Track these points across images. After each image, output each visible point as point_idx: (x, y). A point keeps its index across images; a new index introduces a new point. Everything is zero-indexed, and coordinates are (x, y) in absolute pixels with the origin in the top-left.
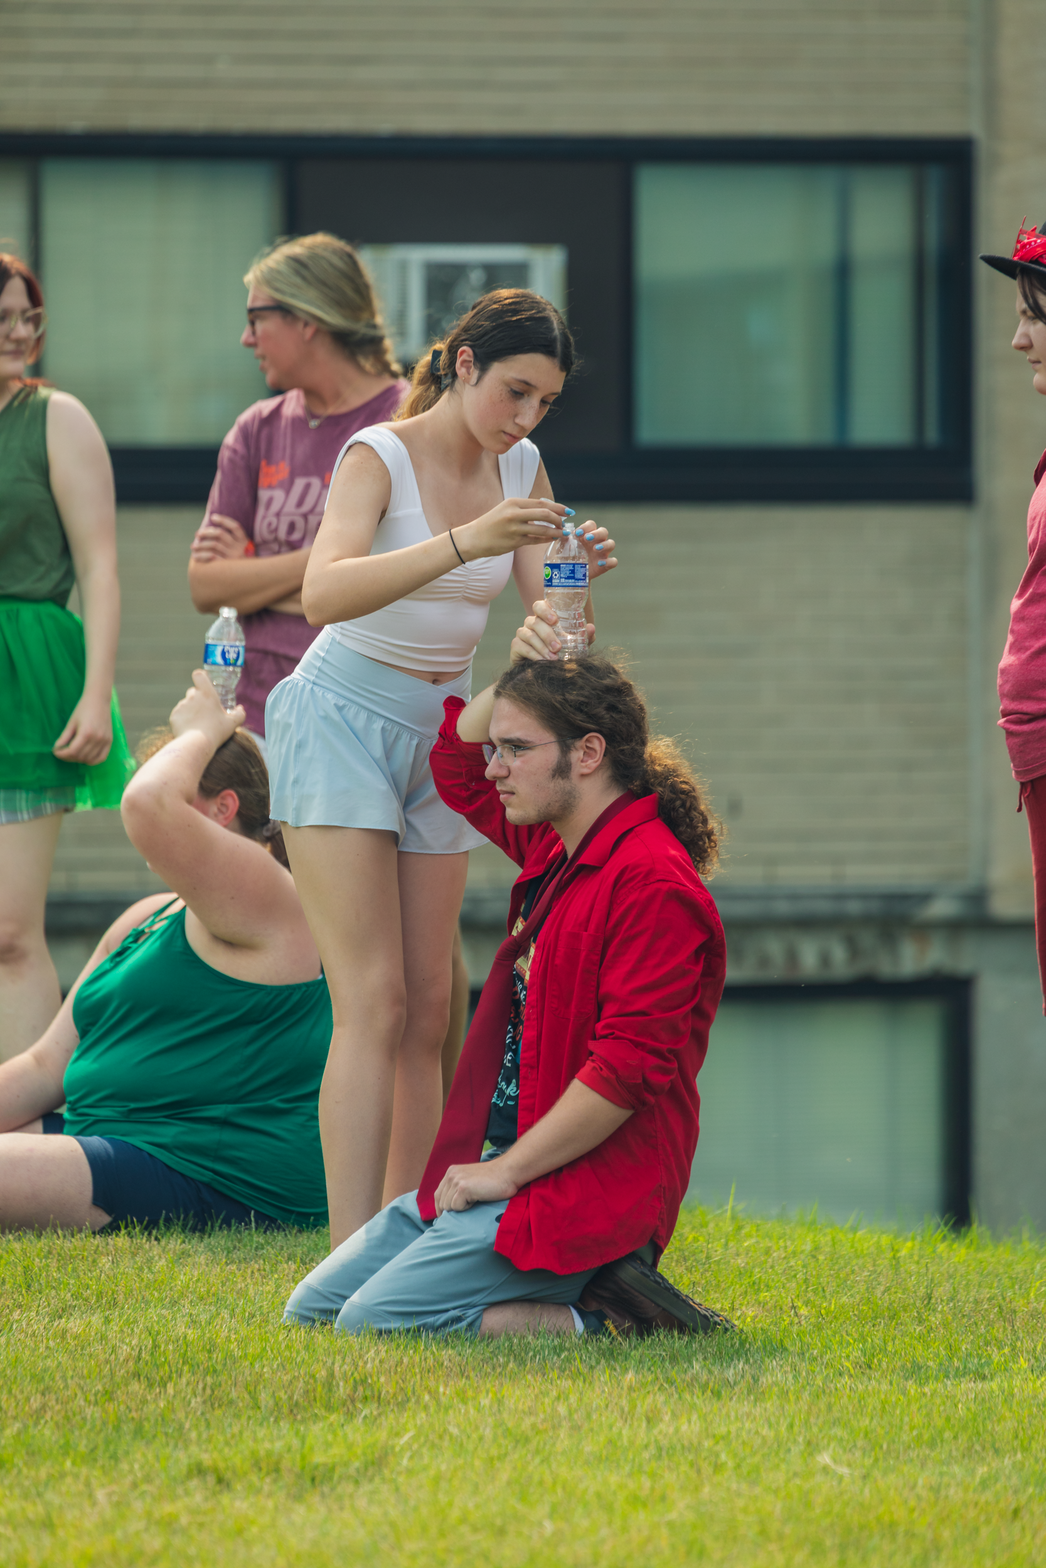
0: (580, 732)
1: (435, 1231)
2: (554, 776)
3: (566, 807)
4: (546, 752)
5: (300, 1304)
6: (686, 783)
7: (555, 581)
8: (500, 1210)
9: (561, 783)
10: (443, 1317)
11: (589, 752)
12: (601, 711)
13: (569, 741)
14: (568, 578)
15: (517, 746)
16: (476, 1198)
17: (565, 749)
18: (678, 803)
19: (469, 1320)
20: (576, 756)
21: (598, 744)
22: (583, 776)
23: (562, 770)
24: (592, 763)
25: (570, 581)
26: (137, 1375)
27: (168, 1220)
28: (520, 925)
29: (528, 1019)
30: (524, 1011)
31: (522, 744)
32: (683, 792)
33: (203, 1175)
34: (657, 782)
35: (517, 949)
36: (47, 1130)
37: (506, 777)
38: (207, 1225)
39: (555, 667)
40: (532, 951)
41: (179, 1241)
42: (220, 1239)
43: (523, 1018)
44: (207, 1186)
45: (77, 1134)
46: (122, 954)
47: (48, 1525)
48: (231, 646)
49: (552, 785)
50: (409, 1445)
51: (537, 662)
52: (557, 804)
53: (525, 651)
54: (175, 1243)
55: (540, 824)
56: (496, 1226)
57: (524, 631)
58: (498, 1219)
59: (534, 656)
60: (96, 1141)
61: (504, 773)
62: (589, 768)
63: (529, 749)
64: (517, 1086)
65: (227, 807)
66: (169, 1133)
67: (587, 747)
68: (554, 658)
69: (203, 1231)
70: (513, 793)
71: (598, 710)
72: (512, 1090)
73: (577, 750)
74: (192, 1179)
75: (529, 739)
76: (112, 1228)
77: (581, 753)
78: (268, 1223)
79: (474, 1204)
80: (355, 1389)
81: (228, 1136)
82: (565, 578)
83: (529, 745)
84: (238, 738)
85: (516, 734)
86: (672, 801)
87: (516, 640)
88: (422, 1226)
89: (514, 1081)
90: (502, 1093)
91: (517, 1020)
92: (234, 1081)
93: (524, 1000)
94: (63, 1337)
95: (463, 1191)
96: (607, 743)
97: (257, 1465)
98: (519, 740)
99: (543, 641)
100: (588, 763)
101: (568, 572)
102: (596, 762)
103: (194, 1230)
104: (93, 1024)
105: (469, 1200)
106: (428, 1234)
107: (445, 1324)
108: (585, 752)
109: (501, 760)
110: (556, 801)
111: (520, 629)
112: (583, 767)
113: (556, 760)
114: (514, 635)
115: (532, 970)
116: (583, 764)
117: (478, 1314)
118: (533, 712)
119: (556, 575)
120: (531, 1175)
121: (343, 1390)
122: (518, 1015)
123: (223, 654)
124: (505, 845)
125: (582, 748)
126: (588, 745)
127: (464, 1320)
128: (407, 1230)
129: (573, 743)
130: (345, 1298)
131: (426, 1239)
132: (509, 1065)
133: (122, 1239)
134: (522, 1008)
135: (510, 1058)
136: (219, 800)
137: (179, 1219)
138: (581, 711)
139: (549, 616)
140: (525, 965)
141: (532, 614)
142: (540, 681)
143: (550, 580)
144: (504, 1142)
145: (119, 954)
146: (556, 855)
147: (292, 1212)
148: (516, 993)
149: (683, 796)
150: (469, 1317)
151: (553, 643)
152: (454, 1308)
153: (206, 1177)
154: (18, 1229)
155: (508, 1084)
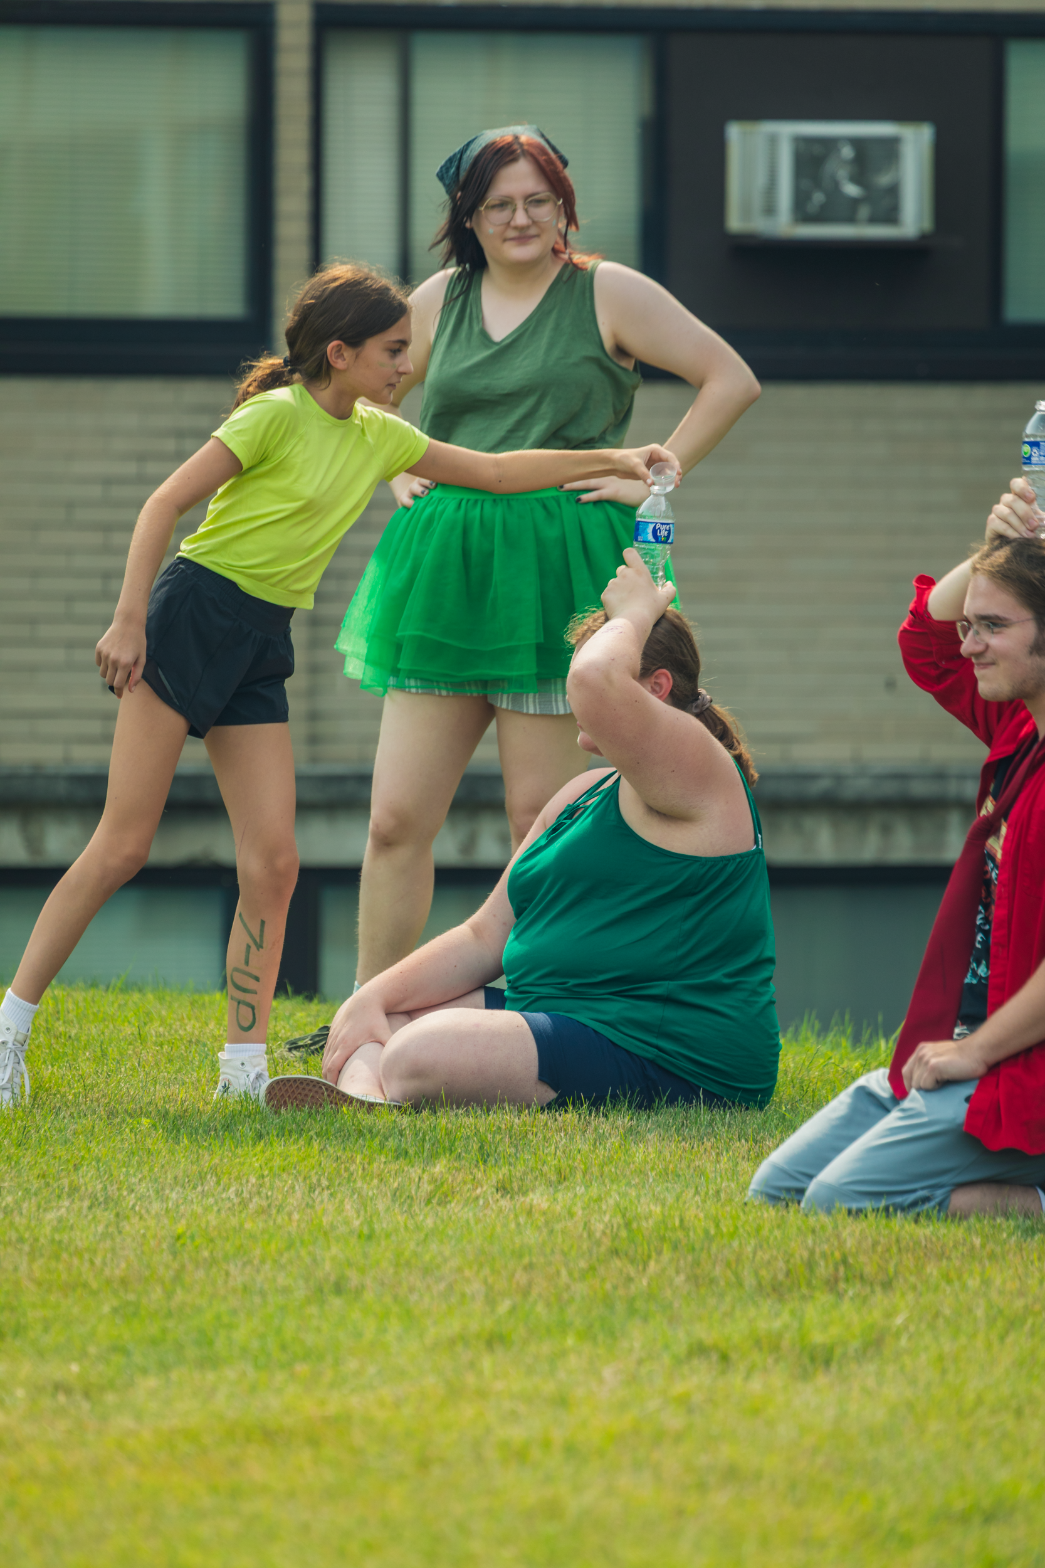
1: (903, 1110)
2: (1031, 653)
4: (1023, 630)
5: (766, 1182)
7: (1034, 459)
8: (969, 1090)
9: (1037, 660)
10: (911, 1198)
15: (993, 623)
16: (946, 1077)
17: (1042, 626)
19: (937, 1200)
23: (1039, 648)
26: (615, 1252)
27: (614, 1097)
28: (989, 806)
29: (999, 898)
30: (994, 890)
31: (1000, 622)
33: (647, 1051)
35: (989, 828)
36: (489, 1006)
38: (655, 1102)
39: (1034, 545)
40: (1004, 830)
41: (628, 1118)
42: (668, 1116)
43: (995, 897)
44: (652, 1062)
45: (522, 1010)
46: (555, 831)
47: (561, 1401)
48: (662, 524)
49: (1028, 662)
50: (905, 1327)
51: (1015, 540)
52: (1032, 682)
53: (1002, 528)
54: (622, 1119)
55: (1011, 702)
56: (966, 1106)
57: (1001, 508)
58: (967, 1099)
59: (1011, 534)
60: (541, 1018)
61: (979, 650)
63: (1005, 626)
64: (988, 967)
65: (660, 685)
66: (616, 1008)
68: (1030, 535)
69: (649, 1107)
72: (982, 971)
74: (637, 1056)
75: (1007, 616)
76: (559, 1104)
78: (713, 1100)
79: (943, 1083)
80: (836, 1270)
81: (670, 1013)
83: (1005, 623)
84: (669, 615)
85: (993, 610)
87: (993, 516)
88: (888, 1105)
89: (984, 962)
90: (975, 974)
91: (989, 900)
92: (673, 955)
93: (996, 879)
94: (530, 1213)
95: (934, 1069)
97: (758, 1344)
98: (998, 617)
99: (1020, 518)
103: (640, 1107)
104: (530, 901)
105: (939, 1078)
106: (895, 1114)
107: (914, 1204)
109: (977, 638)
111: (996, 506)
113: (1034, 637)
114: (990, 512)
115: (1004, 849)
117: (947, 1193)
118: (1011, 590)
120: (1002, 1054)
121: (823, 1270)
122: (989, 893)
123: (655, 531)
124: (973, 725)
127: (932, 1200)
128: (873, 1110)
130: (811, 1177)
131: (892, 1119)
132: (978, 946)
133: (571, 1115)
134: (993, 887)
135: (981, 940)
136: (653, 680)
137: (625, 1098)
139: (1027, 494)
140: (996, 846)
141: (1009, 491)
142: (1018, 559)
144: (974, 1021)
145: (555, 830)
146: (1027, 735)
147: (738, 1089)
148: (986, 872)
150: (937, 1197)
151: (1031, 521)
152: (923, 1188)
153: (650, 1053)
154: (467, 1104)
155: (978, 965)
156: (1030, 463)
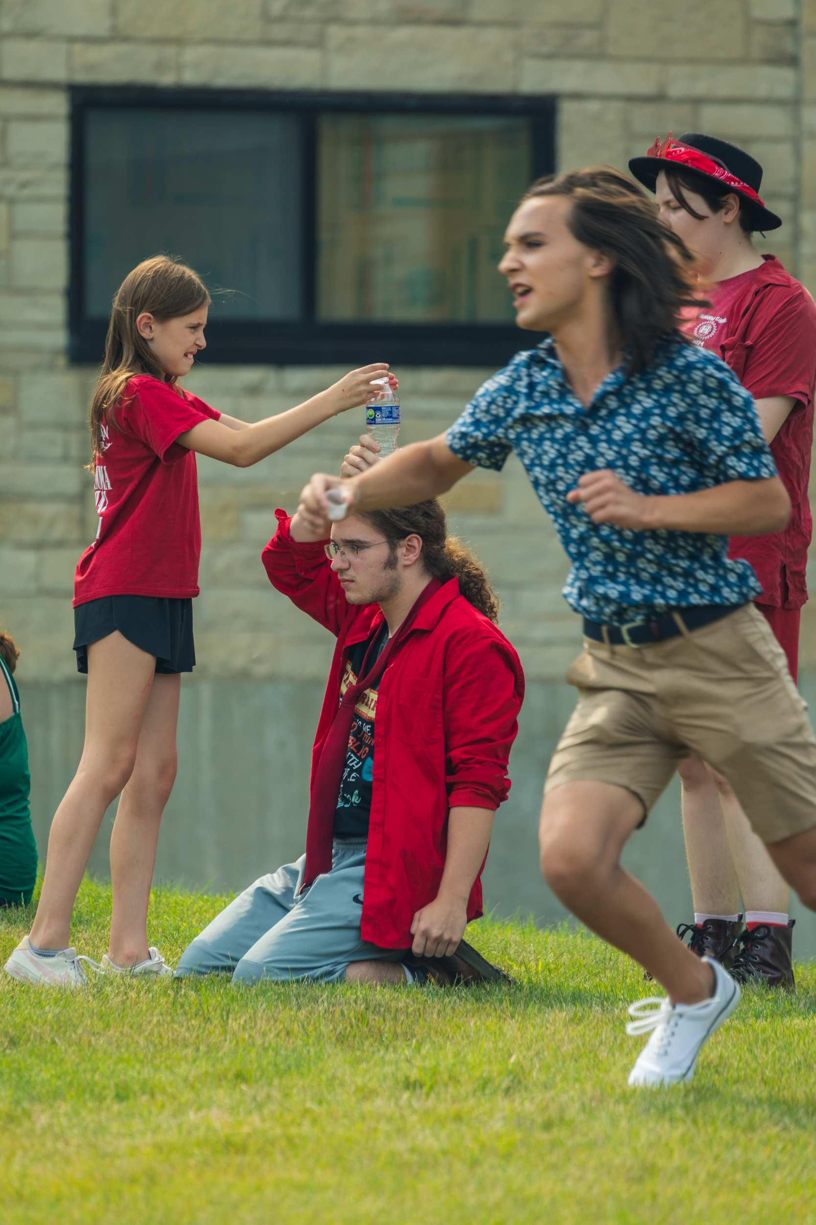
0: (404, 534)
2: (385, 568)
3: (392, 591)
4: (378, 551)
5: (194, 962)
6: (477, 569)
7: (378, 420)
9: (390, 572)
11: (410, 548)
12: (419, 518)
13: (395, 541)
14: (388, 417)
15: (356, 546)
17: (393, 547)
18: (472, 585)
19: (338, 973)
20: (401, 551)
21: (417, 542)
22: (406, 566)
23: (391, 563)
24: (413, 557)
25: (389, 419)
28: (351, 679)
29: (377, 746)
32: (475, 576)
34: (455, 569)
35: (358, 695)
37: (347, 569)
49: (384, 574)
52: (387, 588)
61: (346, 566)
62: (410, 561)
63: (368, 547)
67: (408, 545)
70: (352, 581)
71: (417, 517)
73: (401, 547)
75: (366, 540)
77: (404, 550)
82: (386, 418)
83: (365, 545)
85: (357, 536)
86: (466, 583)
87: (345, 463)
96: (423, 542)
98: (359, 541)
100: (409, 557)
101: (388, 413)
102: (415, 556)
108: (407, 549)
109: (343, 557)
110: (387, 586)
111: (347, 455)
112: (406, 560)
113: (387, 555)
116: (406, 558)
117: (343, 969)
118: (369, 520)
119: (378, 415)
124: (325, 620)
125: (405, 546)
126: (409, 543)
127: (335, 973)
129: (398, 542)
130: (237, 959)
138: (405, 519)
139: (374, 447)
141: (358, 444)
143: (374, 419)
146: (376, 625)
149: (475, 580)
150: (338, 971)
152: (326, 965)
156: (375, 423)
